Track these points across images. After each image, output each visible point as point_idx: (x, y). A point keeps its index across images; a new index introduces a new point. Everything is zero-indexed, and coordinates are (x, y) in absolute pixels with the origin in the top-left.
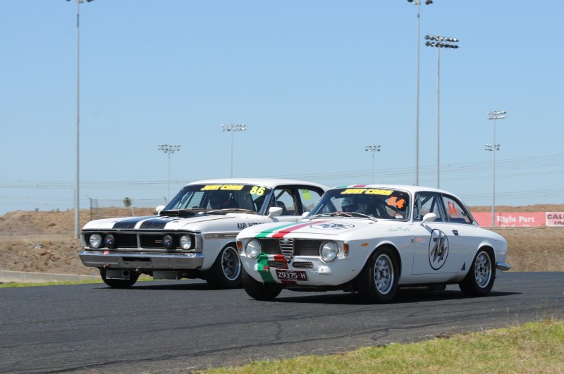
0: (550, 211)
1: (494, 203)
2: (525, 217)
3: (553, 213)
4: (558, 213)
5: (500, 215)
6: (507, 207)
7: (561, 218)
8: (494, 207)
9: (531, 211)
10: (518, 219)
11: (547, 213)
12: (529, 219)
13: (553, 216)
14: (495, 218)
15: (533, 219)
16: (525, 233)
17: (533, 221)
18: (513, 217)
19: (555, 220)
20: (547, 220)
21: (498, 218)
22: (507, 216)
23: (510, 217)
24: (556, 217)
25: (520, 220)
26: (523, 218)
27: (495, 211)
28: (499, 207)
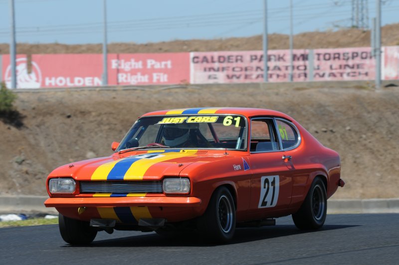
0: (196, 50)
1: (106, 40)
2: (156, 60)
3: (201, 54)
4: (209, 55)
5: (118, 58)
6: (126, 45)
7: (213, 62)
8: (107, 46)
9: (166, 51)
10: (145, 64)
11: (192, 55)
12: (163, 63)
13: (200, 60)
14: (108, 64)
15: (169, 63)
16: (156, 96)
17: (169, 66)
18: (137, 61)
19: (205, 65)
20: (192, 65)
21: (114, 64)
22: (127, 60)
23: (133, 60)
24: (205, 59)
25: (149, 66)
26: (153, 62)
27: (108, 51)
28: (115, 45)
